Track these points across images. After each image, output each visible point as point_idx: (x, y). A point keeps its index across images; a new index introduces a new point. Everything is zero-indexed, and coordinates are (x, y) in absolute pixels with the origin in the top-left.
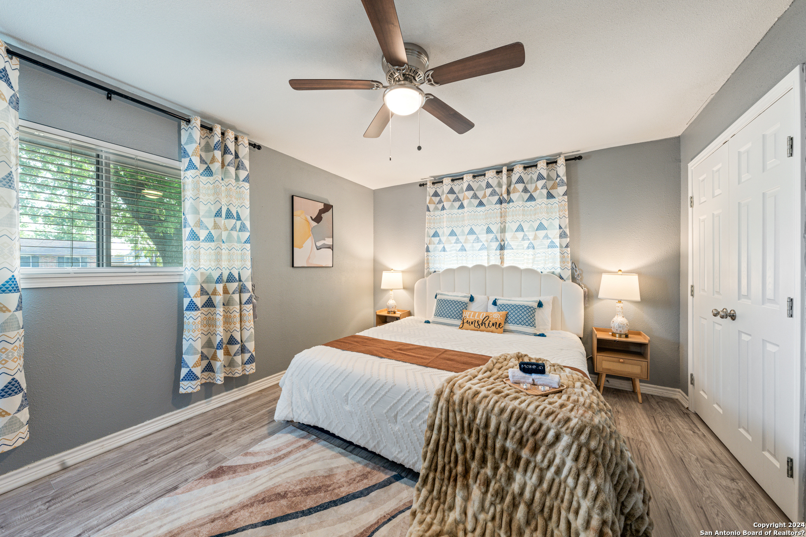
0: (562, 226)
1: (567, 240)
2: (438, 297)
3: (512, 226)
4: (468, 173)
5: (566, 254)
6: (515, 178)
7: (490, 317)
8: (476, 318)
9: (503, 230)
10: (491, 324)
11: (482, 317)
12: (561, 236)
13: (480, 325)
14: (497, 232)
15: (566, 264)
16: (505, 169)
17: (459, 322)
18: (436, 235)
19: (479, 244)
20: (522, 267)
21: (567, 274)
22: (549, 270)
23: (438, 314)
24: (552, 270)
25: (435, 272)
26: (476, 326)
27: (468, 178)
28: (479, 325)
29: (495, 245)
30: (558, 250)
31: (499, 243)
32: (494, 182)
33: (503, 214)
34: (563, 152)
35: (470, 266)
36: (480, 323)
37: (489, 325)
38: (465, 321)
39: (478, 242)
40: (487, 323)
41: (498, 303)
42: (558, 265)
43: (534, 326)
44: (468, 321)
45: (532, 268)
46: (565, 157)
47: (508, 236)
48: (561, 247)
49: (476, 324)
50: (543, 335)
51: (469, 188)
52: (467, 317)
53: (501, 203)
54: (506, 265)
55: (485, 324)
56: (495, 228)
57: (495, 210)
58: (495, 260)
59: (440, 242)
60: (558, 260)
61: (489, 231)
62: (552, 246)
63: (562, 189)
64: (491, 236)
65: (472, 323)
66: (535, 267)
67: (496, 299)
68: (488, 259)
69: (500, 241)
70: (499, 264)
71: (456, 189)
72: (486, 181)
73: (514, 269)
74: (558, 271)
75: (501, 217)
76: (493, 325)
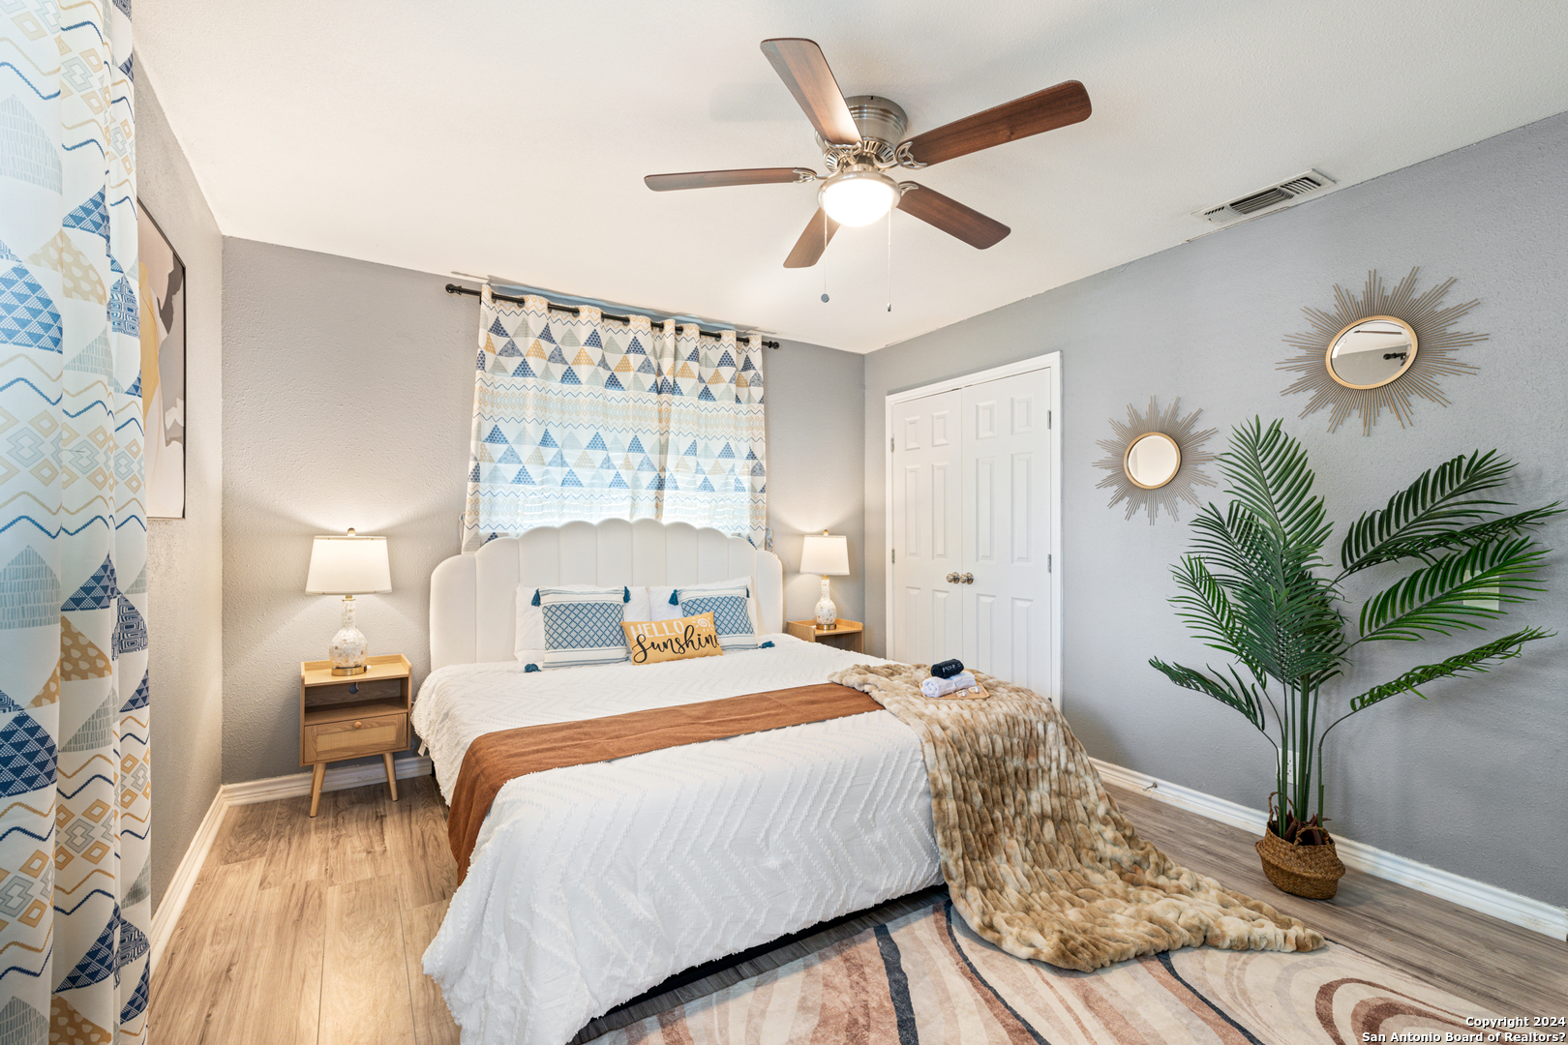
0: (756, 455)
1: (761, 481)
2: (543, 600)
3: (679, 443)
4: (592, 303)
5: (760, 504)
6: (686, 349)
7: (696, 627)
8: (669, 634)
9: (663, 449)
10: (703, 641)
11: (680, 630)
12: (753, 472)
13: (685, 646)
14: (652, 451)
15: (760, 520)
16: (670, 326)
17: (619, 652)
18: (495, 436)
19: (610, 471)
20: (698, 524)
21: (759, 537)
22: (733, 532)
23: (554, 642)
24: (737, 532)
25: (494, 536)
26: (676, 650)
27: (589, 315)
28: (681, 646)
29: (648, 477)
30: (746, 496)
31: (656, 473)
32: (647, 341)
33: (664, 416)
34: (761, 327)
35: (595, 521)
36: (682, 642)
37: (700, 643)
38: (647, 645)
39: (608, 468)
40: (695, 638)
41: (682, 598)
42: (747, 522)
43: (749, 630)
44: (653, 644)
45: (709, 526)
46: (763, 337)
47: (671, 462)
48: (753, 490)
49: (676, 647)
50: (769, 645)
51: (594, 340)
52: (647, 636)
53: (659, 392)
54: (667, 519)
55: (692, 641)
56: (649, 442)
57: (649, 404)
58: (646, 511)
59: (511, 456)
60: (748, 513)
61: (636, 446)
62: (739, 489)
63: (758, 392)
64: (636, 458)
65: (665, 646)
66: (715, 525)
67: (675, 591)
68: (633, 506)
69: (658, 469)
70: (653, 518)
71: (557, 332)
72: (632, 336)
73: (682, 527)
74: (747, 532)
75: (660, 421)
76: (707, 641)
